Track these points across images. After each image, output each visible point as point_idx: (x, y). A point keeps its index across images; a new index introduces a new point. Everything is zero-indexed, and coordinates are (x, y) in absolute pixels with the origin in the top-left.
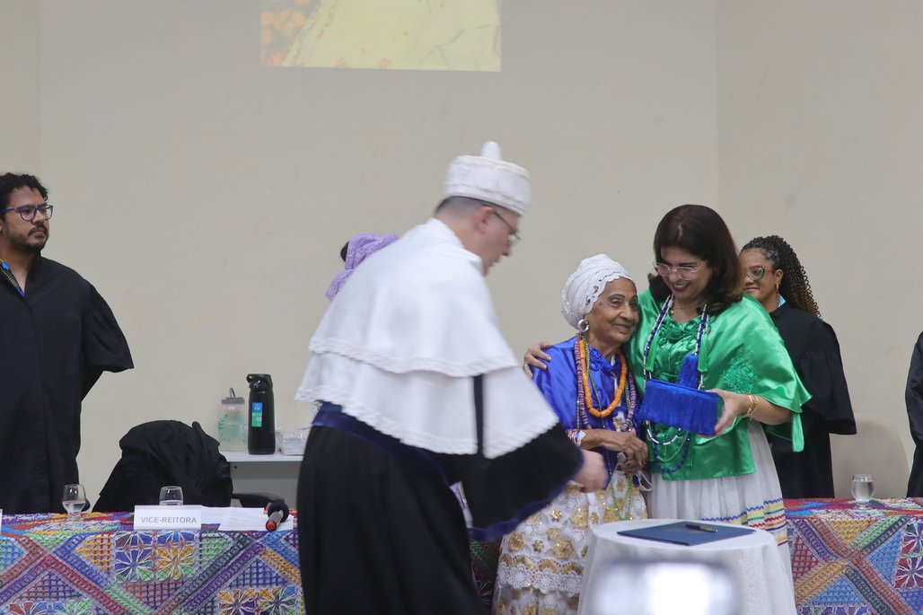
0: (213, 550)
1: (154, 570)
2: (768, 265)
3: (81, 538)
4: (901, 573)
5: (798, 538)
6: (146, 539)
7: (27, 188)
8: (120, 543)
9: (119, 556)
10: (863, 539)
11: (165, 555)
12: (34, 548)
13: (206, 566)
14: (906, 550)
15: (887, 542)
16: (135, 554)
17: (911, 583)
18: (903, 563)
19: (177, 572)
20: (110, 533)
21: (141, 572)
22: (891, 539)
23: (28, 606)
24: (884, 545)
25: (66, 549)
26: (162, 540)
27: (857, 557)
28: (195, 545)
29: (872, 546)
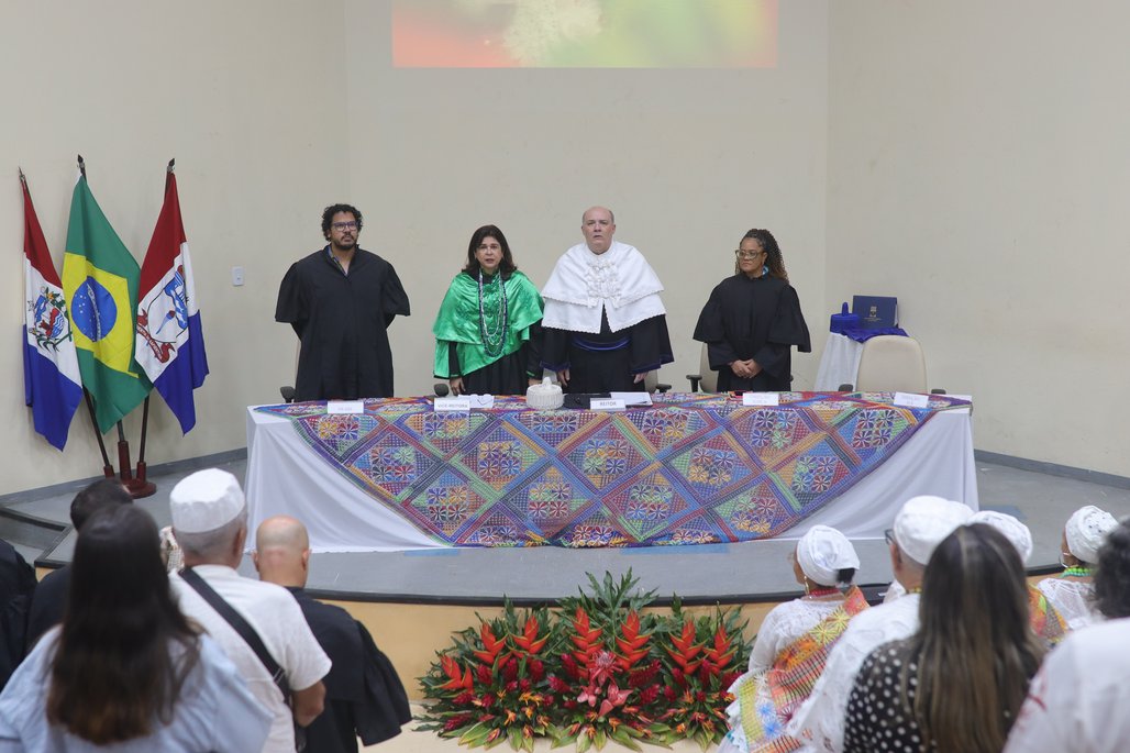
0: (478, 421)
1: (446, 433)
2: (760, 250)
3: (408, 416)
4: (856, 439)
6: (442, 417)
7: (341, 213)
8: (428, 418)
9: (427, 425)
10: (835, 421)
11: (452, 425)
12: (383, 421)
13: (473, 430)
14: (859, 427)
15: (849, 422)
16: (435, 424)
17: (861, 445)
18: (858, 434)
19: (457, 434)
20: (422, 413)
21: (439, 434)
22: (851, 421)
23: (381, 451)
24: (847, 423)
25: (400, 422)
26: (450, 417)
27: (832, 430)
28: (467, 419)
29: (840, 424)
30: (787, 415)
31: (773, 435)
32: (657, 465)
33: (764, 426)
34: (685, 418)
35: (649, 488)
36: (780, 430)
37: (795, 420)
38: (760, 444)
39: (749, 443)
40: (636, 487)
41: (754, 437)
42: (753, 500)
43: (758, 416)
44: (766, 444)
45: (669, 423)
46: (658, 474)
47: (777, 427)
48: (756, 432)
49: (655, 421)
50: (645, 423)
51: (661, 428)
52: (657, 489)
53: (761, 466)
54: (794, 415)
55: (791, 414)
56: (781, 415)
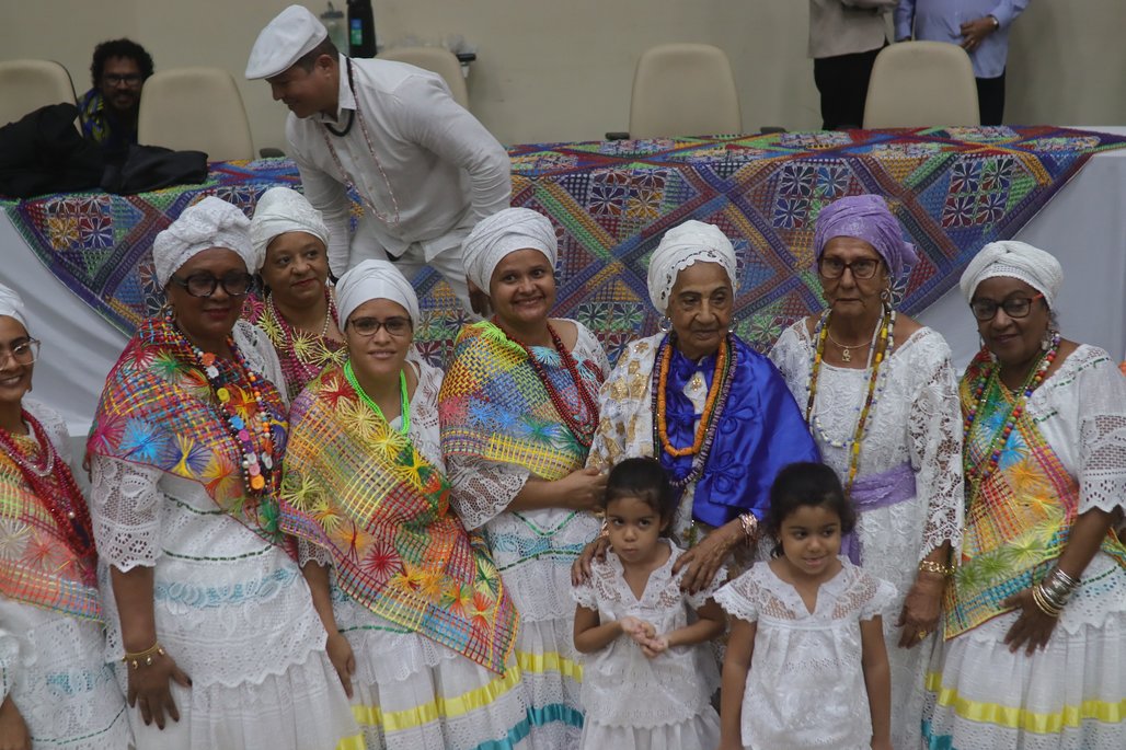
4: (948, 212)
5: (853, 178)
10: (914, 178)
14: (954, 190)
15: (936, 181)
17: (957, 222)
18: (951, 203)
22: (940, 179)
24: (933, 185)
27: (909, 197)
29: (922, 186)
30: (833, 171)
31: (809, 208)
32: (615, 266)
33: (795, 191)
34: (660, 184)
35: (604, 307)
36: (822, 198)
37: (847, 178)
38: (789, 224)
39: (770, 222)
40: (583, 308)
41: (779, 213)
42: (778, 322)
43: (783, 175)
44: (798, 224)
45: (634, 193)
46: (619, 283)
47: (817, 192)
48: (782, 203)
49: (608, 191)
50: (591, 195)
51: (619, 202)
52: (618, 308)
53: (789, 261)
54: (845, 171)
55: (840, 169)
56: (823, 171)
